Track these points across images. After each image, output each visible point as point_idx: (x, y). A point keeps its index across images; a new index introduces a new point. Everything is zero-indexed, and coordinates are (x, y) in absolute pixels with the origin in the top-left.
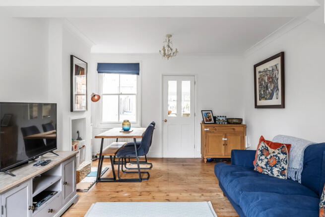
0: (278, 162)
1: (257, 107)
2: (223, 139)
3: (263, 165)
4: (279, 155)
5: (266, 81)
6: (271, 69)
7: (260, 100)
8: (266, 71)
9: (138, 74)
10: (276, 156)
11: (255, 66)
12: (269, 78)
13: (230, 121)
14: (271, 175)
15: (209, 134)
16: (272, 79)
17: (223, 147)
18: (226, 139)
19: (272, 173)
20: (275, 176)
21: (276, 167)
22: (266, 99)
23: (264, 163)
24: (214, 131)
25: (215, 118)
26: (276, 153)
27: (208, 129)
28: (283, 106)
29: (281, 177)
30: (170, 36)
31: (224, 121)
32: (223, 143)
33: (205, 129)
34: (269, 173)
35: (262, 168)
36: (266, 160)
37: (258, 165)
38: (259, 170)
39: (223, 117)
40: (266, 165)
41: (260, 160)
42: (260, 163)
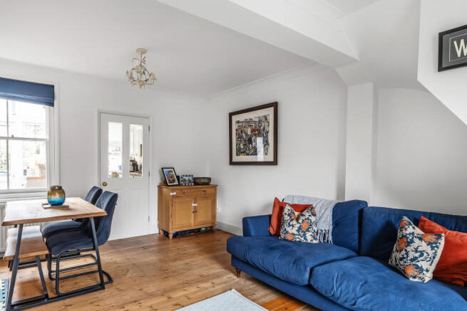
0: (311, 225)
1: (232, 163)
2: (193, 205)
3: (294, 231)
4: (310, 218)
5: (249, 133)
6: (257, 120)
7: (237, 155)
8: (249, 122)
9: (52, 104)
10: (308, 219)
11: (231, 115)
12: (253, 131)
13: (198, 181)
14: (305, 241)
15: (176, 200)
16: (259, 131)
17: (193, 215)
18: (196, 205)
19: (305, 239)
20: (309, 241)
21: (309, 231)
22: (248, 154)
23: (296, 228)
24: (182, 195)
25: (178, 177)
26: (307, 217)
27: (175, 193)
28: (275, 163)
29: (314, 242)
30: (143, 51)
31: (190, 181)
32: (193, 210)
33: (171, 194)
34: (302, 239)
35: (294, 234)
36: (298, 225)
37: (287, 232)
38: (289, 237)
39: (189, 176)
40: (298, 231)
41: (290, 225)
42: (291, 230)
